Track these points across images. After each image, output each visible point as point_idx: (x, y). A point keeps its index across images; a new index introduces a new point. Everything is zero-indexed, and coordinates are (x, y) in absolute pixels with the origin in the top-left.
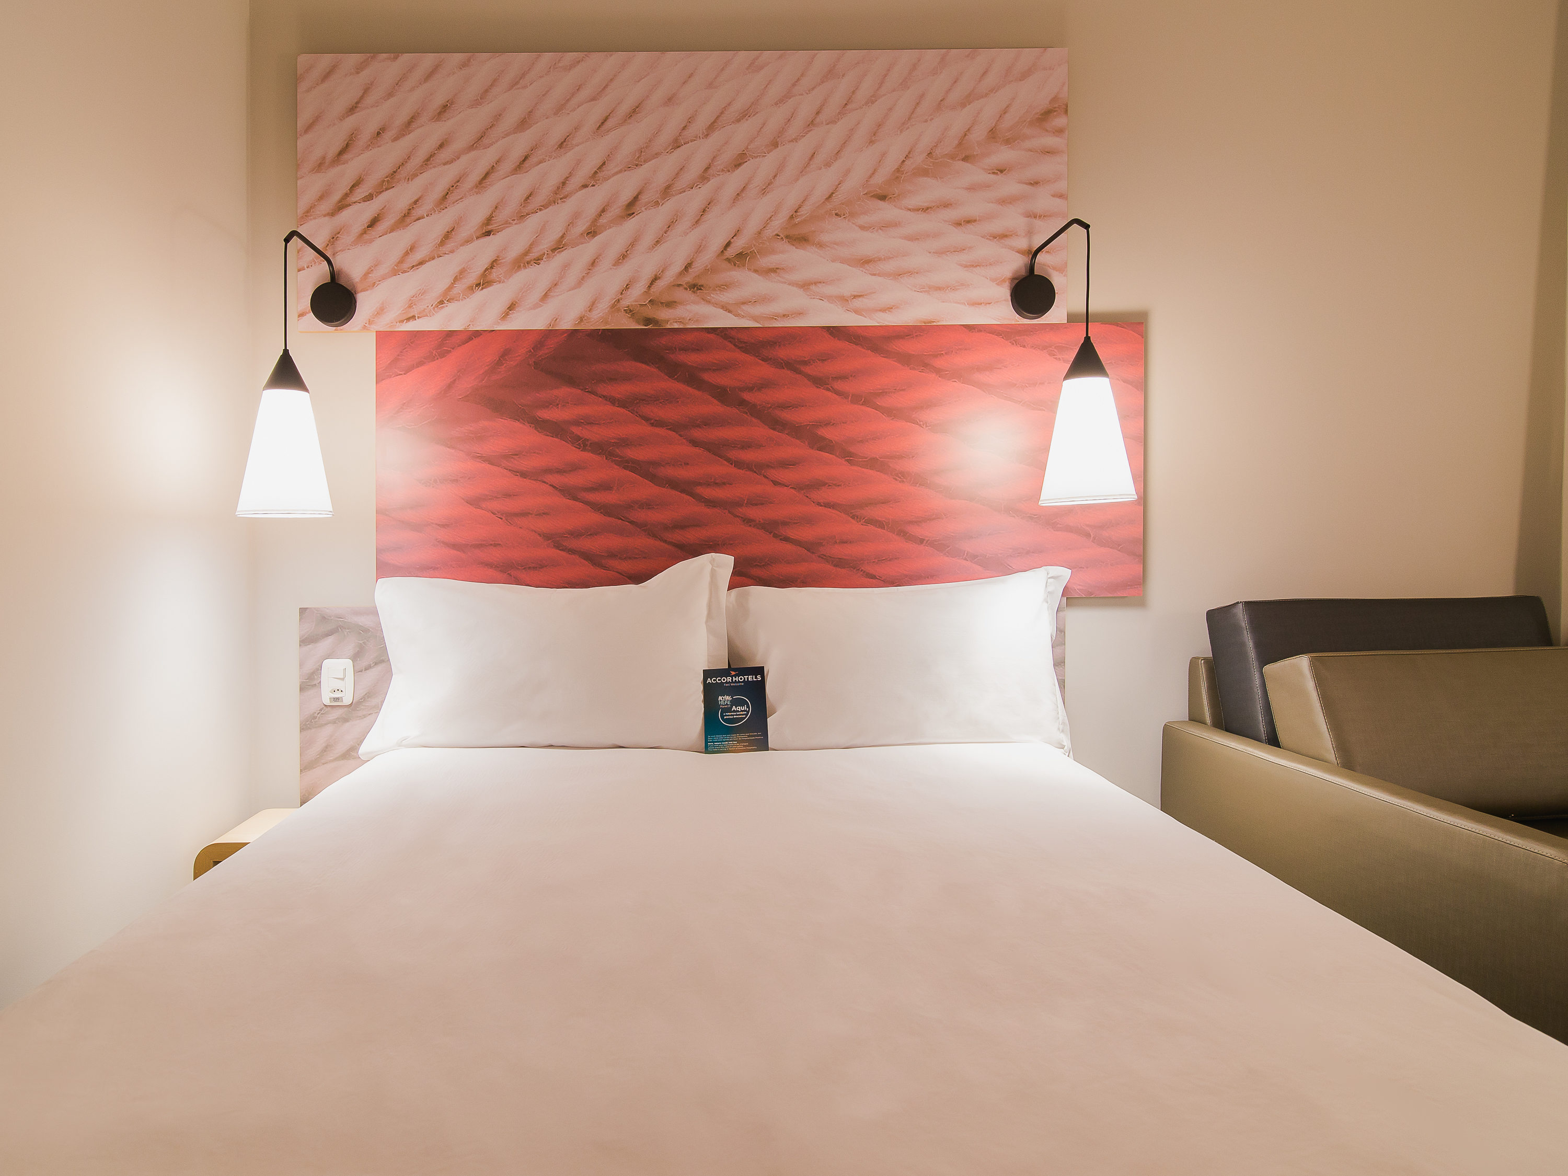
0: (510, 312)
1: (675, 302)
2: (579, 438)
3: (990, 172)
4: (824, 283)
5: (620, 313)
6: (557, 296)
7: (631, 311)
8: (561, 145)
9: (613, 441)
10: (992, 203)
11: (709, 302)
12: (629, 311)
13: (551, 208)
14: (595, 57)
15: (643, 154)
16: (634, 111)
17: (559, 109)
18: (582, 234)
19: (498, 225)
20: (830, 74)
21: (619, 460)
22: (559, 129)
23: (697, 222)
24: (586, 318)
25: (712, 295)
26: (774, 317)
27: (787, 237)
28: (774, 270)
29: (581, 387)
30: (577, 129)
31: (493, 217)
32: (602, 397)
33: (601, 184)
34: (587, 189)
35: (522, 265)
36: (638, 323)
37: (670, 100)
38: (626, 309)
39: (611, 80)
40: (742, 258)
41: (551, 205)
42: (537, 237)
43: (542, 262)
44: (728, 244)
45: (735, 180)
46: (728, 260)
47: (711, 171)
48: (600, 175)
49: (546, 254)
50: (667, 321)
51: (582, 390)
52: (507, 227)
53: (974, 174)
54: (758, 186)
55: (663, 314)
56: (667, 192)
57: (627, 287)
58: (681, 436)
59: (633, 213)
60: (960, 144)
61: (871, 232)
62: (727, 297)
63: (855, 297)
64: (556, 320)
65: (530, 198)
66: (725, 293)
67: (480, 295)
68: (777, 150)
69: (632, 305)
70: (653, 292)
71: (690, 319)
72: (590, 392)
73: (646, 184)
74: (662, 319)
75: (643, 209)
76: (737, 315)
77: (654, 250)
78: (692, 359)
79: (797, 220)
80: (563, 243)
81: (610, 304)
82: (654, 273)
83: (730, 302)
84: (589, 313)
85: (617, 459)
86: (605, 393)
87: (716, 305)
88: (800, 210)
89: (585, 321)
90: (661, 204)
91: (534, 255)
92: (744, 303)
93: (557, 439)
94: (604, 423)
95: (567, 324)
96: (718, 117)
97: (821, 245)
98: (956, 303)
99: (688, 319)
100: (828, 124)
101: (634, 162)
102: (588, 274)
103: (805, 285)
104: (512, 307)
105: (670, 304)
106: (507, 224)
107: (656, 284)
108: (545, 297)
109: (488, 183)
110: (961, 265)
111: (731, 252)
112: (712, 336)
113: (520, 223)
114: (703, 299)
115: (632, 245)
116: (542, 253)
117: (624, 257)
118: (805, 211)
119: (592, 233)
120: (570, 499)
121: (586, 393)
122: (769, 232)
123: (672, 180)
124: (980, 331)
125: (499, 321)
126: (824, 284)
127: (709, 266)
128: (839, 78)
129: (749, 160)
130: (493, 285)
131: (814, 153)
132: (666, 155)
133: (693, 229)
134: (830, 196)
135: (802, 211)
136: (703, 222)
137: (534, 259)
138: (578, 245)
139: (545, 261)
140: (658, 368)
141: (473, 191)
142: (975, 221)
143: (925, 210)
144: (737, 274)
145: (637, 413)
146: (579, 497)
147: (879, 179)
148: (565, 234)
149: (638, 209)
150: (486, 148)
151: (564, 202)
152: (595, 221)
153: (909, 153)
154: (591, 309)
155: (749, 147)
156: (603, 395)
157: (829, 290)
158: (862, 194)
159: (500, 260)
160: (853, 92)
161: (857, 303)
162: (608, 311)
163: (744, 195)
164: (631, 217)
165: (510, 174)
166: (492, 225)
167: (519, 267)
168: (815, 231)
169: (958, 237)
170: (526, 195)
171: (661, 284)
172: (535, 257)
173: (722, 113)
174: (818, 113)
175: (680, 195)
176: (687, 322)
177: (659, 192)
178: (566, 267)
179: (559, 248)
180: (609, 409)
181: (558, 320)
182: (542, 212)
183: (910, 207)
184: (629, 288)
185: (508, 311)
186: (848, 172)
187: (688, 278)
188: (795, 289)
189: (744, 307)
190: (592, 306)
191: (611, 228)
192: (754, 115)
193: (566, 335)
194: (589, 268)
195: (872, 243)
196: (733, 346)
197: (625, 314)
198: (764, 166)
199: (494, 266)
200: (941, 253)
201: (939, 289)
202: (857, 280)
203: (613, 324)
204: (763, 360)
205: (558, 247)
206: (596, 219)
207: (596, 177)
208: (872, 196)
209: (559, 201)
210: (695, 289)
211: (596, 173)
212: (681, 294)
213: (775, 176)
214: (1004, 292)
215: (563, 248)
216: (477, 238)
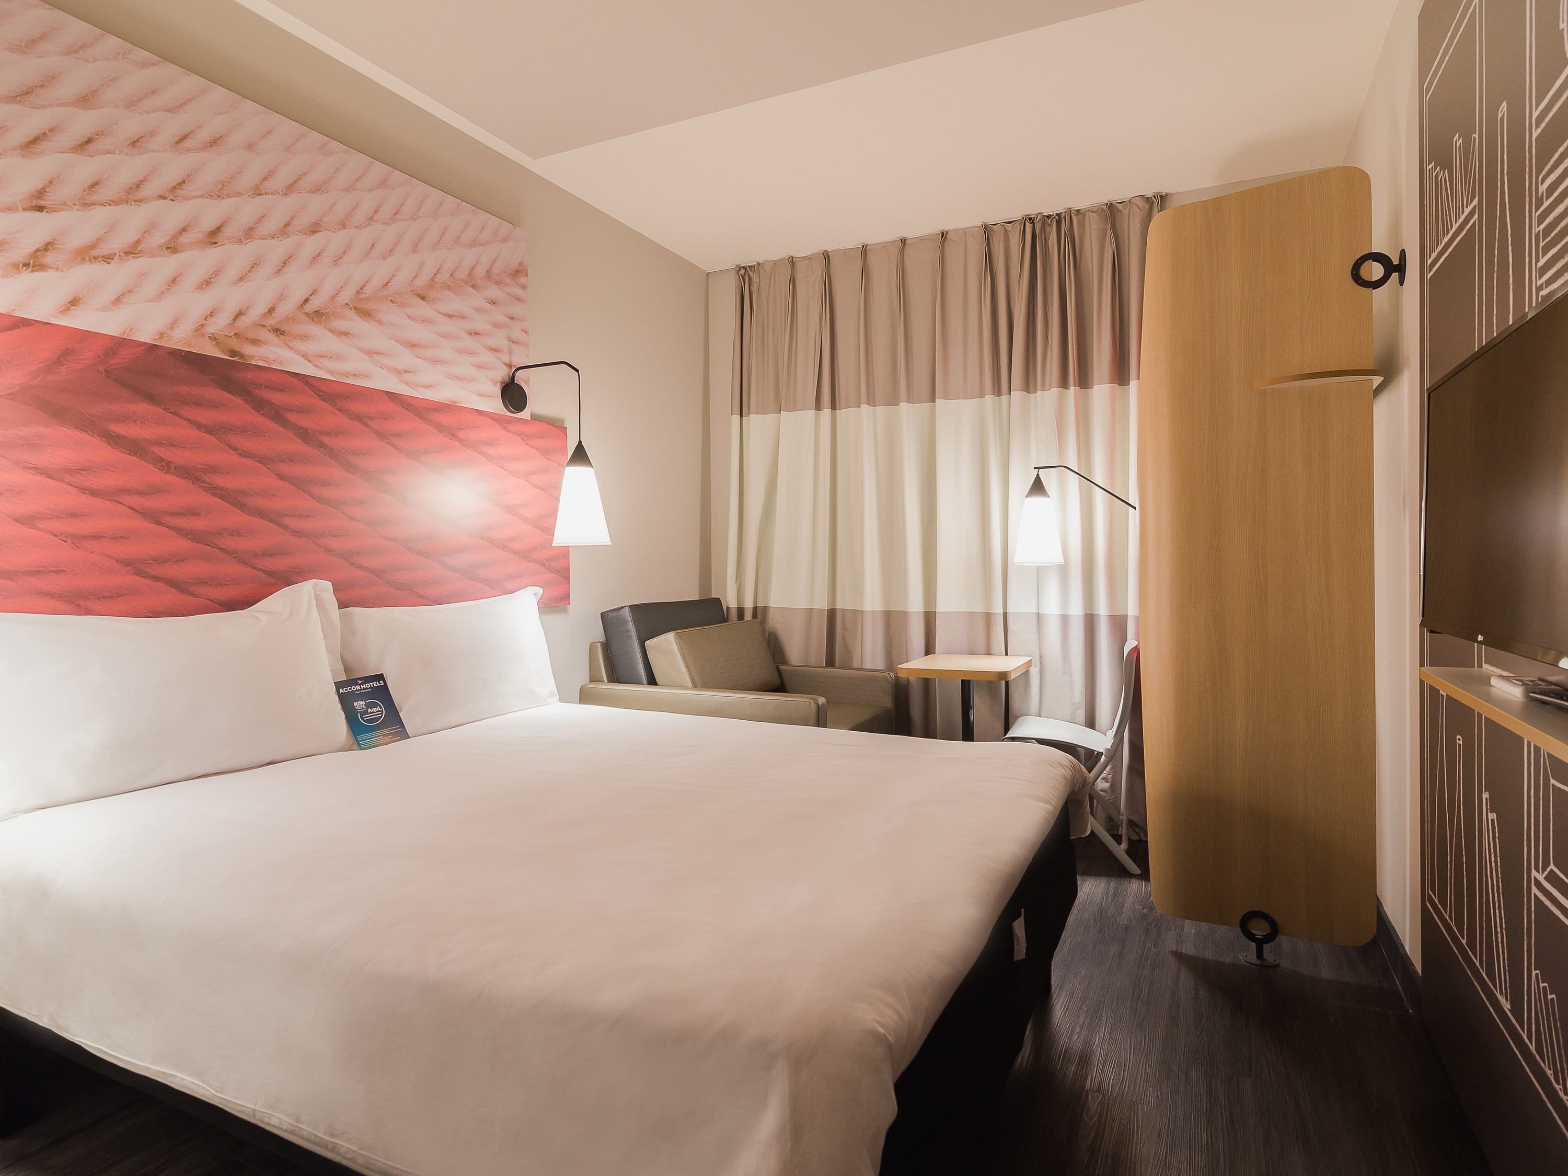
0: (72, 307)
1: (260, 341)
2: (162, 460)
3: (488, 301)
4: (383, 354)
5: (204, 339)
6: (133, 304)
7: (215, 339)
8: (134, 143)
9: (199, 467)
10: (489, 323)
11: (292, 349)
12: (213, 338)
13: (122, 206)
14: (171, 70)
15: (225, 188)
16: (214, 143)
17: (131, 104)
18: (160, 246)
19: (53, 203)
20: (383, 183)
21: (207, 486)
22: (132, 125)
23: (279, 271)
24: (167, 335)
25: (294, 343)
26: (347, 374)
27: (355, 308)
28: (345, 334)
29: (163, 407)
30: (152, 133)
31: (46, 192)
32: (187, 420)
33: (181, 201)
34: (165, 201)
35: (87, 258)
36: (223, 352)
37: (250, 146)
38: (210, 335)
39: (190, 100)
40: (318, 316)
41: (122, 203)
42: (106, 233)
43: (112, 262)
44: (307, 300)
45: (311, 244)
46: (307, 314)
47: (290, 228)
48: (180, 192)
49: (117, 255)
50: (253, 357)
51: (164, 409)
52: (66, 210)
53: (477, 299)
54: (331, 256)
55: (249, 350)
56: (249, 233)
57: (211, 314)
58: (269, 469)
59: (216, 243)
60: (470, 274)
61: (416, 323)
62: (307, 347)
63: (406, 371)
64: (132, 329)
65: (96, 187)
66: (305, 344)
67: (28, 278)
68: (345, 230)
69: (217, 334)
70: (238, 325)
71: (274, 361)
72: (173, 413)
73: (229, 219)
74: (248, 354)
75: (226, 242)
76: (316, 366)
77: (239, 285)
78: (276, 398)
79: (362, 296)
80: (139, 249)
81: (193, 327)
82: (238, 308)
83: (310, 353)
84: (169, 330)
85: (205, 485)
86: (190, 417)
87: (297, 352)
88: (364, 288)
89: (166, 338)
90: (244, 243)
91: (103, 250)
92: (321, 357)
93: (135, 458)
94: (189, 448)
95: (145, 335)
96: (295, 182)
97: (380, 323)
98: (470, 392)
99: (273, 359)
100: (383, 224)
101: (216, 192)
102: (168, 289)
103: (370, 353)
104: (74, 302)
105: (255, 342)
106: (64, 206)
107: (241, 319)
108: (118, 301)
109: (39, 150)
110: (473, 365)
111: (309, 307)
112: (295, 380)
113: (83, 210)
114: (286, 344)
115: (216, 273)
116: (112, 252)
117: (206, 283)
118: (368, 290)
119: (172, 247)
120: (152, 523)
121: (169, 414)
122: (341, 300)
123: (255, 224)
124: (484, 415)
125: (58, 314)
126: (383, 356)
127: (290, 316)
128: (390, 190)
129: (323, 230)
130: (47, 270)
131: (374, 244)
132: (247, 198)
133: (275, 277)
134: (387, 284)
135: (367, 290)
136: (285, 273)
137: (103, 256)
138: (156, 257)
139: (115, 262)
140: (244, 400)
141: (17, 152)
142: (480, 334)
143: (451, 316)
144: (314, 329)
145: (224, 441)
146: (164, 522)
147: (421, 281)
148: (140, 240)
149: (221, 240)
150: (33, 108)
151: (139, 206)
152: (175, 237)
153: (439, 269)
154: (173, 325)
155: (322, 219)
156: (187, 418)
157: (387, 361)
158: (409, 290)
159: (57, 244)
160: (401, 206)
161: (408, 377)
162: (192, 334)
163: (319, 260)
164: (214, 246)
165: (69, 151)
166: (44, 200)
167: (83, 260)
168: (376, 310)
169: (470, 343)
170: (90, 182)
171: (245, 321)
172: (104, 255)
173: (299, 179)
174: (376, 212)
175: (262, 241)
176: (272, 362)
177: (242, 231)
178: (142, 275)
179: (135, 254)
180: (194, 433)
181: (134, 330)
182: (109, 207)
183: (440, 311)
184: (212, 316)
185: (68, 305)
186: (398, 269)
187: (271, 321)
188: (362, 354)
189: (322, 360)
190: (174, 325)
191: (193, 250)
192: (326, 193)
193: (143, 348)
194: (170, 284)
195: (417, 332)
196: (313, 394)
197: (209, 340)
198: (335, 240)
199: (49, 249)
200: (460, 352)
201: (460, 379)
202: (406, 359)
203: (197, 348)
204: (338, 410)
205: (133, 251)
206: (176, 236)
207: (174, 192)
208: (416, 294)
209: (133, 203)
210: (279, 333)
211: (174, 188)
212: (264, 335)
213: (344, 253)
214: (497, 391)
215: (139, 255)
216: (24, 209)
